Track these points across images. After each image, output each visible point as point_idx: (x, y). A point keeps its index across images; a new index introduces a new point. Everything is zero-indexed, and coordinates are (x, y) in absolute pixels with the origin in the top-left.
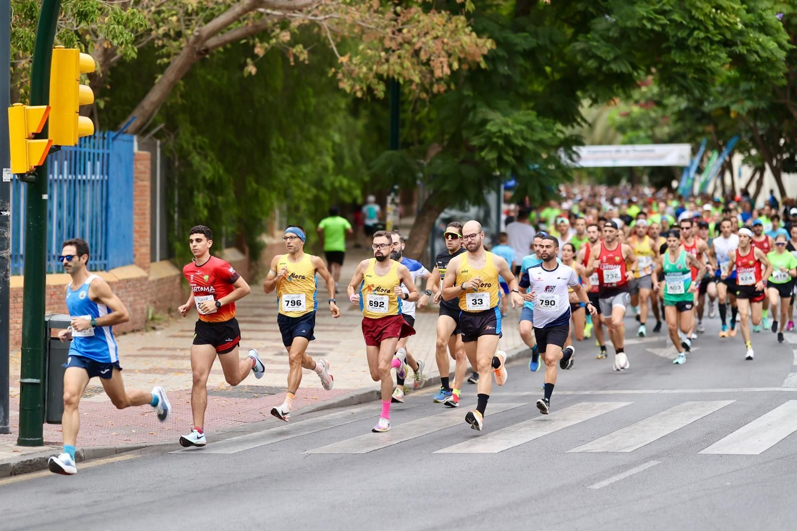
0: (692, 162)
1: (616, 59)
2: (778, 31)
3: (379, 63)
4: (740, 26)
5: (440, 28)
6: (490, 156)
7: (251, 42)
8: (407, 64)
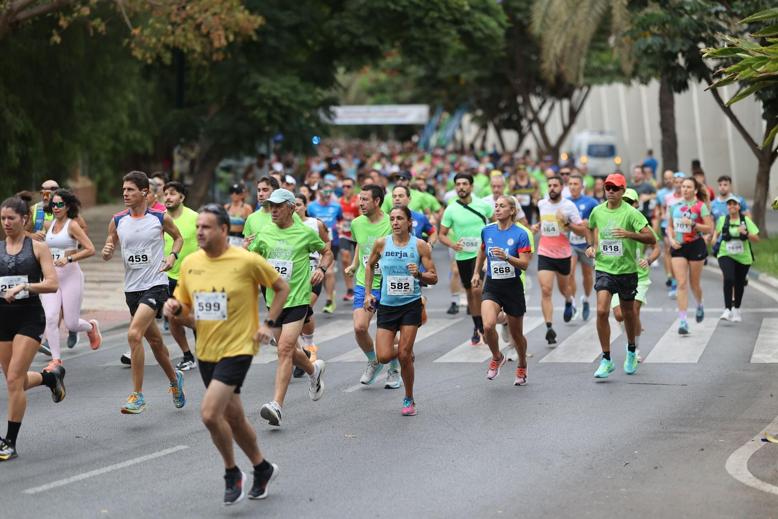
0: (430, 121)
1: (365, 34)
2: (498, 12)
3: (166, 35)
4: (467, 8)
5: (218, 6)
6: (260, 114)
7: (56, 16)
8: (190, 36)
